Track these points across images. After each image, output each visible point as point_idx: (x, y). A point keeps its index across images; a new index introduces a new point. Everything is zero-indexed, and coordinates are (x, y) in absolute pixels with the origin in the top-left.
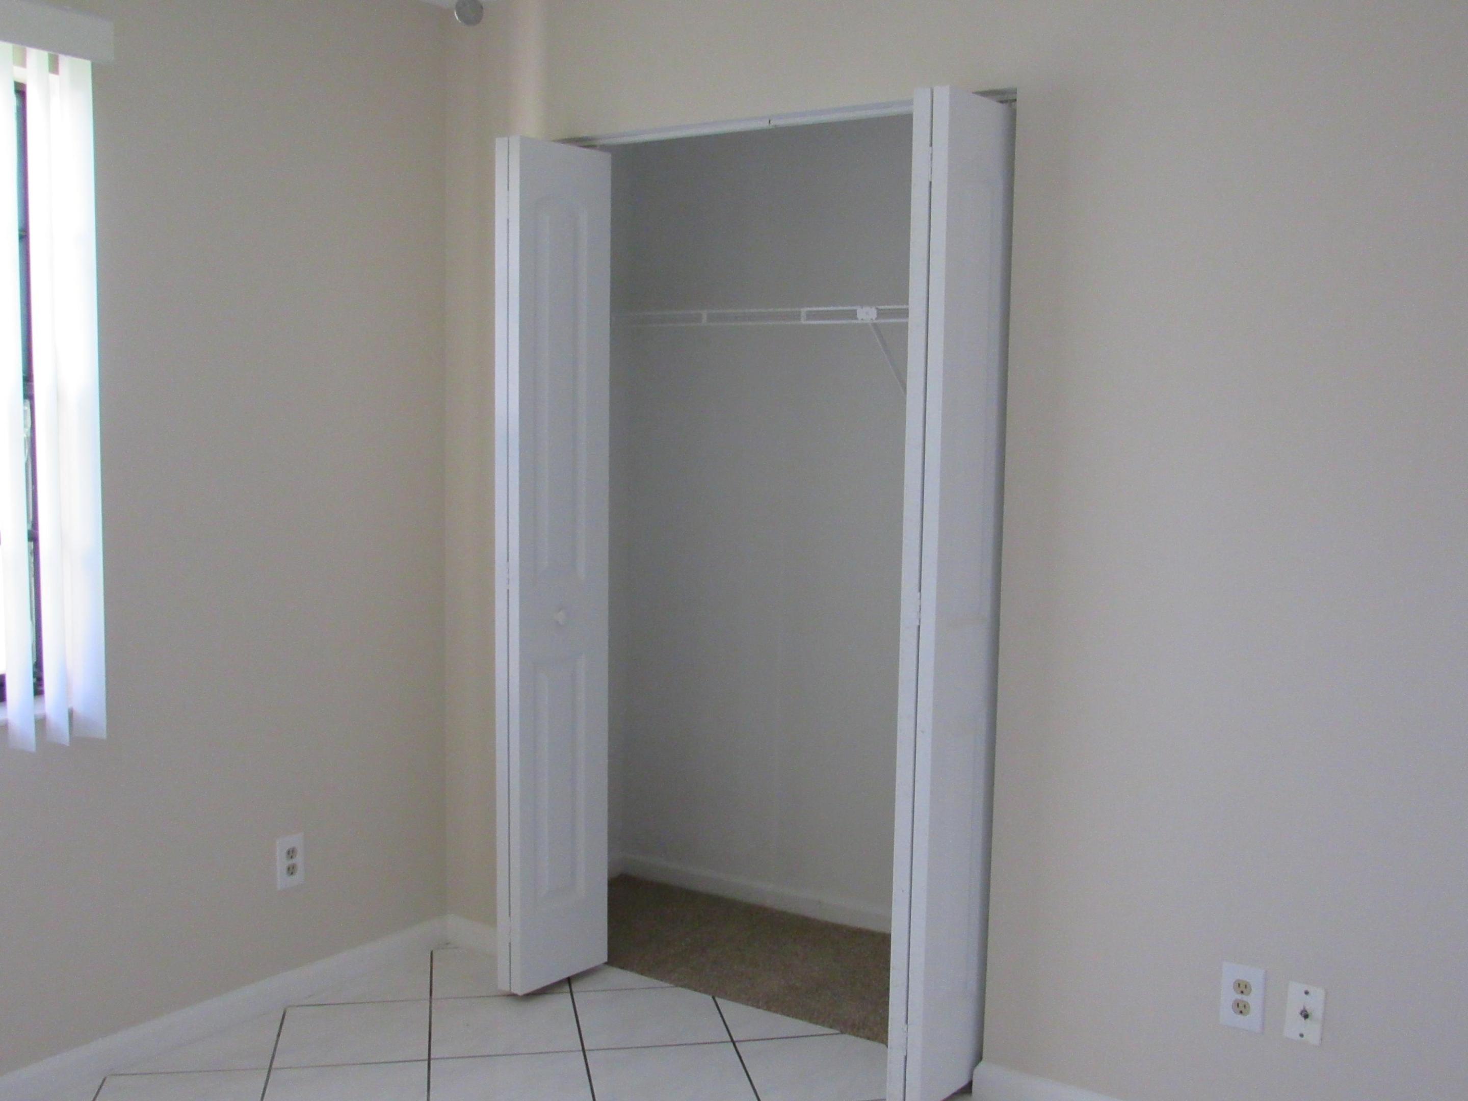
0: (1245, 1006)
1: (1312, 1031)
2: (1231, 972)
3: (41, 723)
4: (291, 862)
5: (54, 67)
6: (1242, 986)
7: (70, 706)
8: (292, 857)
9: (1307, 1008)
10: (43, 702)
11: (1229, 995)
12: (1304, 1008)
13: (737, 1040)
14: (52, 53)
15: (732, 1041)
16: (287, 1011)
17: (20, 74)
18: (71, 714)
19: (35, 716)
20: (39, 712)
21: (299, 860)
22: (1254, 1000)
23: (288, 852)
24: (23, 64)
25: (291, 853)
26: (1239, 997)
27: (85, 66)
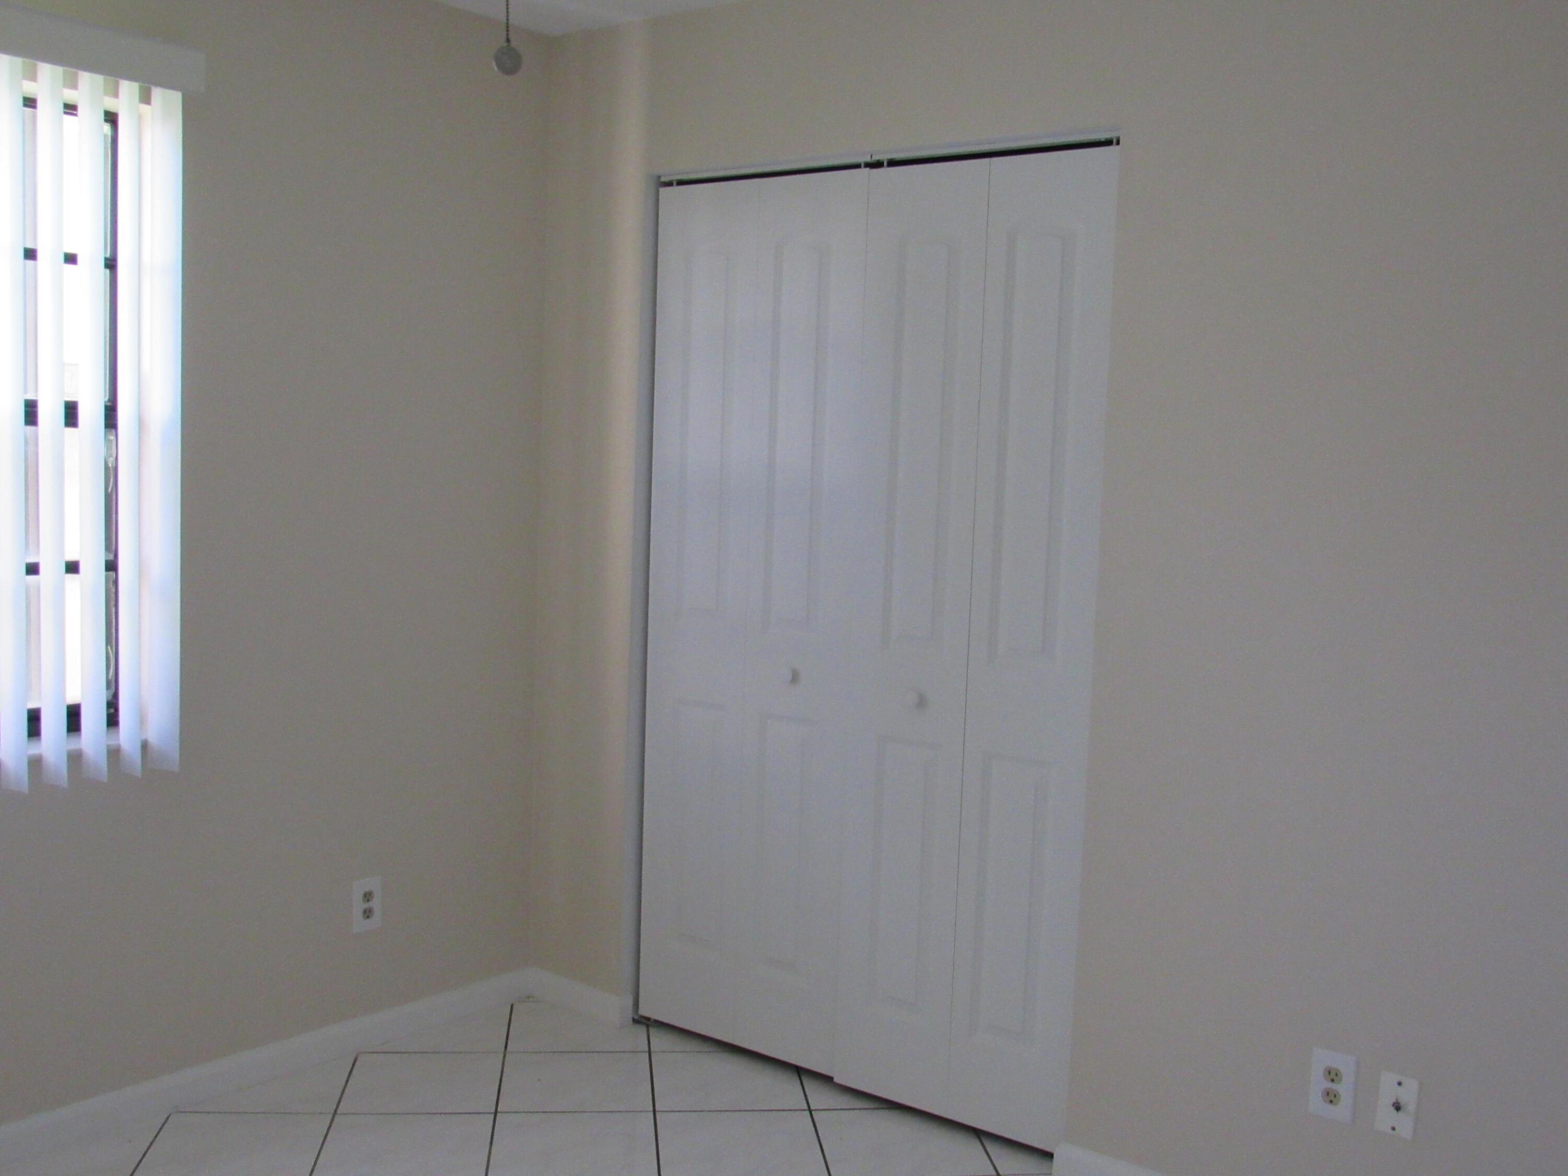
0: (1335, 1096)
1: (1405, 1124)
2: (1322, 1058)
3: (114, 754)
4: (366, 905)
5: (146, 98)
6: (1333, 1075)
7: (143, 737)
8: (368, 901)
9: (1400, 1101)
10: (118, 732)
11: (1319, 1083)
12: (1397, 1099)
13: (814, 1109)
14: (142, 84)
15: (810, 1111)
16: (359, 1058)
17: (111, 104)
18: (145, 746)
19: (108, 746)
20: (112, 742)
21: (376, 903)
22: (1344, 1088)
23: (365, 895)
24: (116, 95)
25: (368, 896)
26: (1330, 1085)
27: (176, 97)
